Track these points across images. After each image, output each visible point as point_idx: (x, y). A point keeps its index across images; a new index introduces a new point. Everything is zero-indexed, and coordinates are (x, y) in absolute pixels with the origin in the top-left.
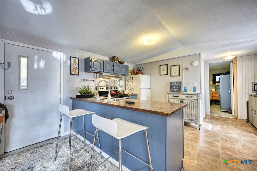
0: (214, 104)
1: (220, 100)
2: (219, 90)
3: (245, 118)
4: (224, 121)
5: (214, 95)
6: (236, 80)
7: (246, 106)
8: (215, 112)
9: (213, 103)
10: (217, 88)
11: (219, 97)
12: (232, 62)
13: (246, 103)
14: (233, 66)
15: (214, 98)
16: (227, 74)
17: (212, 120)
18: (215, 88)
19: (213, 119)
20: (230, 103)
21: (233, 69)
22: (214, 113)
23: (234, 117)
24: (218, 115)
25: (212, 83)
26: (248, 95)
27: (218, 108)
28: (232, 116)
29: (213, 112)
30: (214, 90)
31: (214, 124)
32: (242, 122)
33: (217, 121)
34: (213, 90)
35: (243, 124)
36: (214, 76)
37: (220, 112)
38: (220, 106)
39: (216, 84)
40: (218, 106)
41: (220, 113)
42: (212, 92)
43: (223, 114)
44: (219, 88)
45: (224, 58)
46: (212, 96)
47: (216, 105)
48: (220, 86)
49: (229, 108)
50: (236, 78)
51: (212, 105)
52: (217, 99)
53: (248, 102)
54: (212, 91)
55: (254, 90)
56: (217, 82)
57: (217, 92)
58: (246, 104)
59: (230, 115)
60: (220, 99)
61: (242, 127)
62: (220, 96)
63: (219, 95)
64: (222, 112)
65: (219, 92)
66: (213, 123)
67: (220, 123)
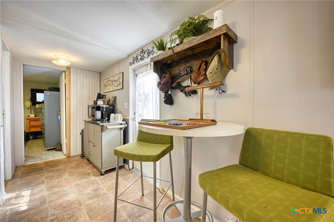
0: (33, 139)
1: (44, 132)
2: (42, 115)
3: (79, 152)
4: (53, 169)
5: (32, 123)
6: (68, 100)
7: (81, 136)
8: (34, 155)
9: (31, 137)
10: (38, 112)
11: (41, 126)
12: (64, 73)
13: (81, 132)
14: (65, 79)
15: (33, 130)
16: (56, 91)
17: (29, 177)
18: (35, 112)
19: (32, 172)
20: (59, 135)
21: (65, 83)
22: (33, 157)
23: (66, 155)
24: (41, 160)
25: (29, 103)
26: (84, 122)
27: (39, 146)
28: (63, 155)
29: (31, 157)
30: (32, 116)
31: (34, 184)
32: (76, 161)
33: (40, 173)
34: (30, 115)
35: (78, 164)
36: (34, 92)
37: (44, 152)
38: (44, 141)
39: (37, 106)
40: (40, 141)
41: (45, 154)
42: (28, 120)
43: (49, 155)
44: (42, 113)
45: (53, 60)
46: (29, 126)
47: (36, 140)
48: (45, 108)
49: (58, 143)
50: (69, 98)
51: (29, 141)
52: (39, 129)
53: (82, 131)
54: (28, 118)
55: (91, 115)
56: (39, 103)
57: (39, 119)
58: (80, 134)
59: (60, 153)
60: (44, 130)
61: (78, 170)
62: (44, 126)
63: (43, 124)
64: (47, 152)
65: (43, 119)
66: (32, 182)
67: (46, 177)
